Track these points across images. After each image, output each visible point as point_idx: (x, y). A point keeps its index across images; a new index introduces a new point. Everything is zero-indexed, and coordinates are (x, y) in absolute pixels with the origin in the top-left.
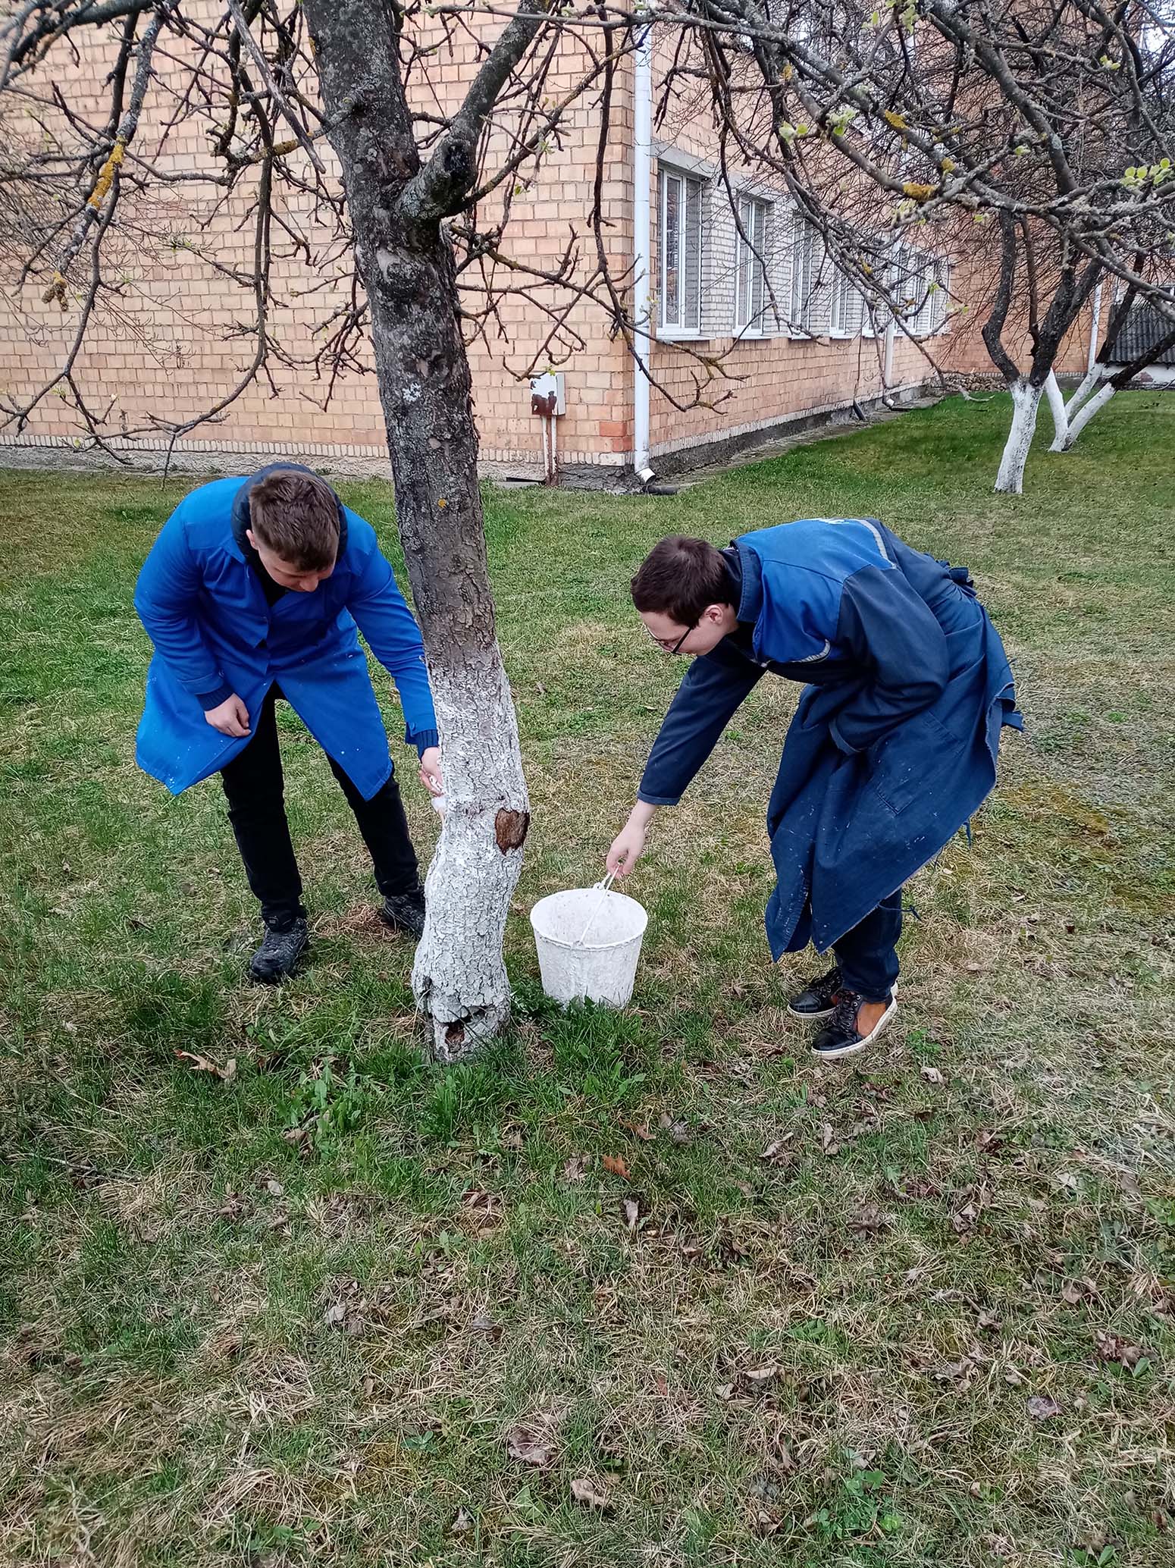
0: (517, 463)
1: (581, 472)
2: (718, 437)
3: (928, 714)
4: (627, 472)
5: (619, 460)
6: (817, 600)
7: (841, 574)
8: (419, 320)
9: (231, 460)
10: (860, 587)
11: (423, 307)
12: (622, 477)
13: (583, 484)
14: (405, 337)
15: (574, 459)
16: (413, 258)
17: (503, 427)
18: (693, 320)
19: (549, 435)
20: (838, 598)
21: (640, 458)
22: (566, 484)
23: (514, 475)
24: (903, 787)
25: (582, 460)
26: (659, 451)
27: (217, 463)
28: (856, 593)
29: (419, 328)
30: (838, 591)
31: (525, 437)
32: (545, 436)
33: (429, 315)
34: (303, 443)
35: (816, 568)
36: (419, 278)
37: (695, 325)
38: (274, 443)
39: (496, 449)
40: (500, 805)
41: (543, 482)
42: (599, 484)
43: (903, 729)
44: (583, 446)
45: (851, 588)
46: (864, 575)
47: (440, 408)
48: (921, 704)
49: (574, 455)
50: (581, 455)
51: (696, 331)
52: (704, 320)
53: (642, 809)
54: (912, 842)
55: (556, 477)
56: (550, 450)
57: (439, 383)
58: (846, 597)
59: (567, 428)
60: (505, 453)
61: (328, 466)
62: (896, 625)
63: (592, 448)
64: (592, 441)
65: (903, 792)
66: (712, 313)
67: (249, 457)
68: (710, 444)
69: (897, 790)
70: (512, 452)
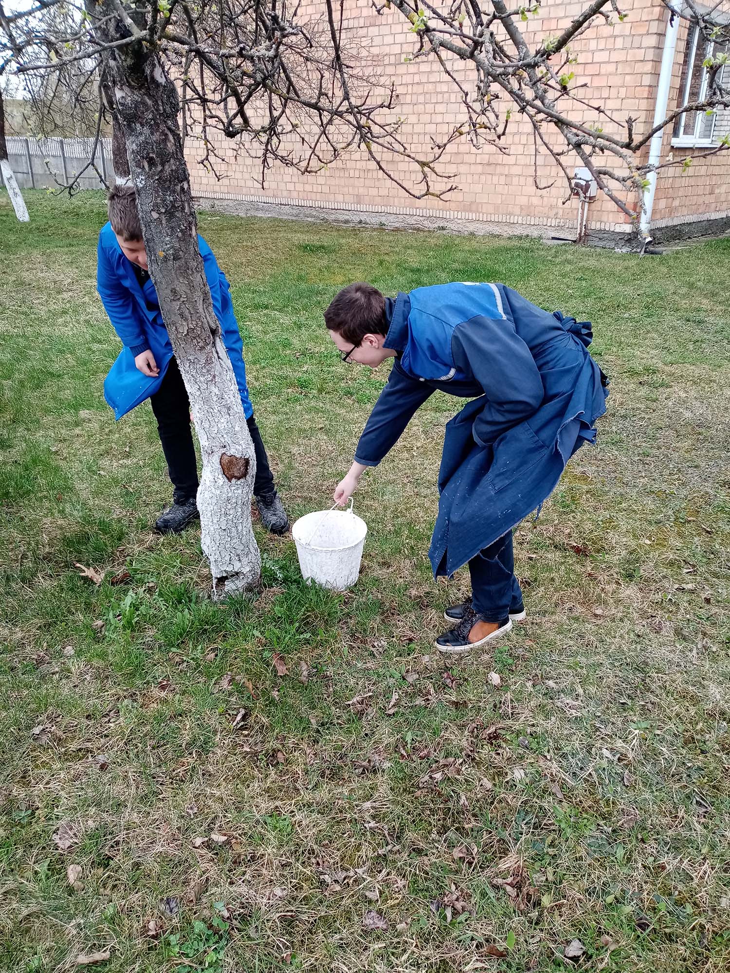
0: (560, 227)
1: (601, 236)
2: (714, 216)
3: (526, 424)
4: (632, 238)
5: (628, 228)
6: (437, 338)
7: (455, 320)
8: (141, 134)
9: (392, 218)
10: (470, 331)
11: (142, 125)
12: (629, 241)
13: (601, 244)
14: (134, 144)
15: (598, 227)
16: (133, 92)
17: (555, 203)
18: (707, 133)
19: (583, 209)
20: (449, 338)
21: (644, 226)
22: (590, 243)
23: (557, 235)
24: (502, 474)
25: (603, 227)
26: (662, 224)
27: (383, 220)
28: (465, 335)
29: (142, 138)
30: (450, 332)
31: (568, 210)
32: (580, 210)
33: (146, 130)
34: (433, 209)
35: (439, 316)
36: (136, 106)
37: (709, 137)
38: (416, 208)
39: (548, 218)
40: (223, 451)
41: (575, 242)
42: (612, 244)
43: (509, 433)
44: (604, 219)
45: (462, 332)
46: (475, 322)
47: (157, 192)
48: (520, 415)
49: (598, 224)
50: (603, 224)
51: (709, 140)
52: (715, 133)
53: (355, 467)
54: (502, 513)
55: (584, 238)
56: (582, 220)
57: (155, 175)
58: (456, 338)
59: (596, 206)
60: (553, 221)
61: (445, 224)
62: (494, 360)
63: (611, 219)
64: (611, 215)
65: (502, 477)
66: (722, 128)
67: (402, 217)
68: (708, 221)
69: (498, 475)
70: (558, 220)
